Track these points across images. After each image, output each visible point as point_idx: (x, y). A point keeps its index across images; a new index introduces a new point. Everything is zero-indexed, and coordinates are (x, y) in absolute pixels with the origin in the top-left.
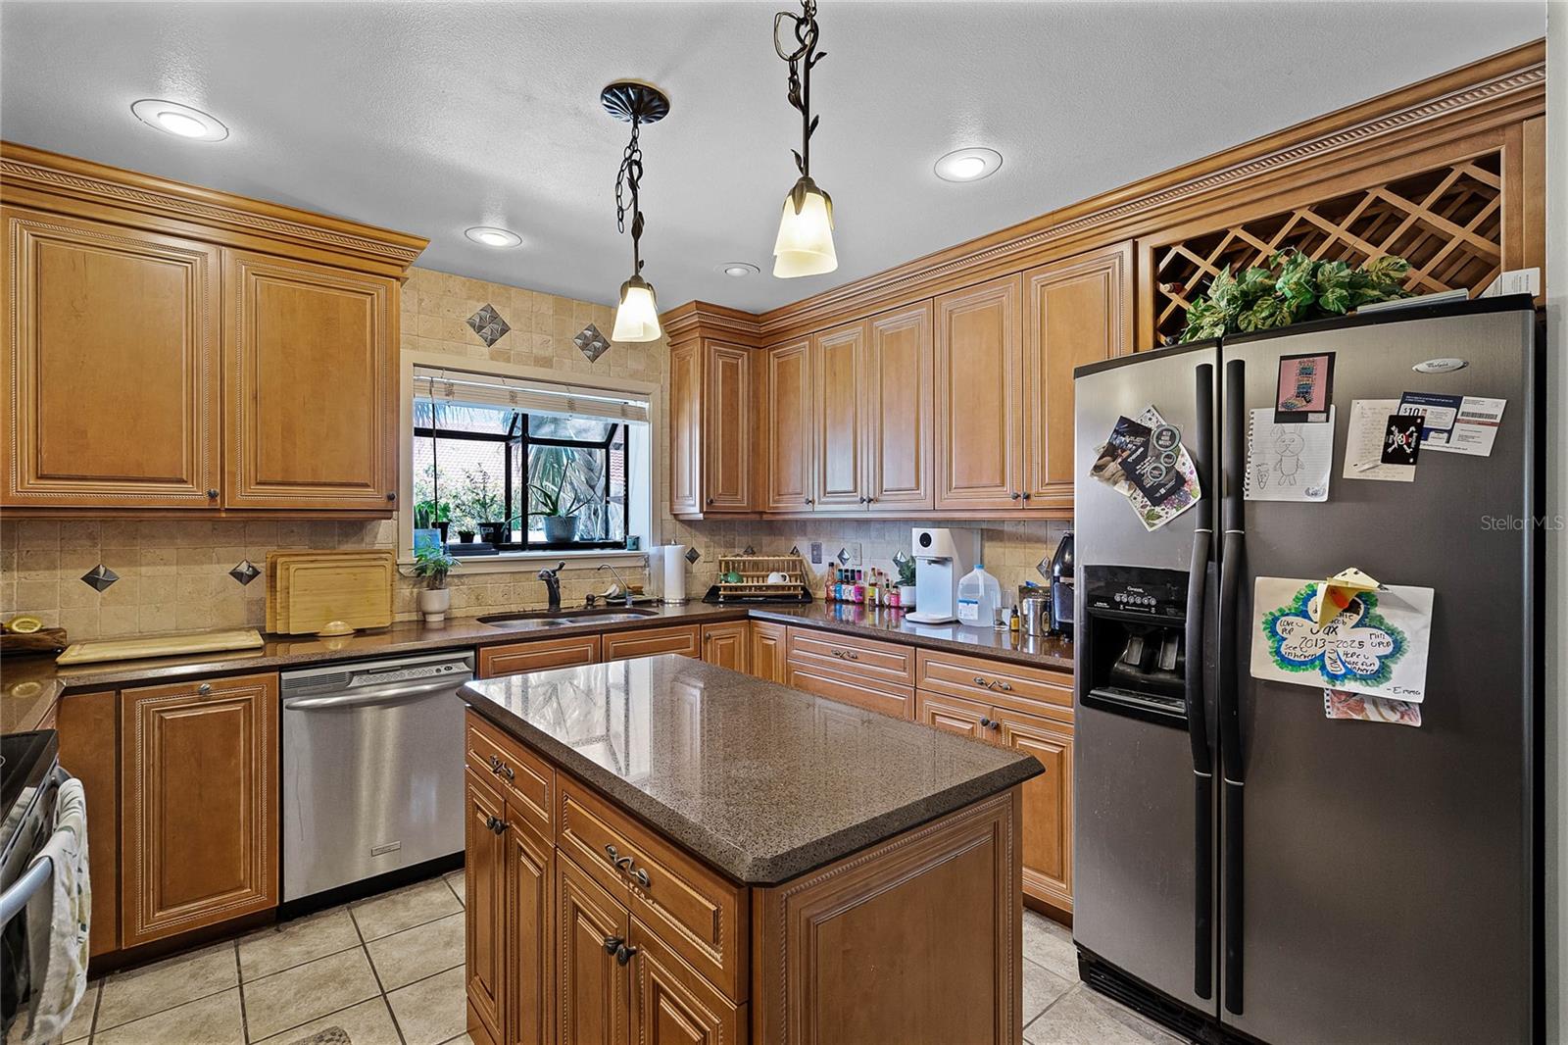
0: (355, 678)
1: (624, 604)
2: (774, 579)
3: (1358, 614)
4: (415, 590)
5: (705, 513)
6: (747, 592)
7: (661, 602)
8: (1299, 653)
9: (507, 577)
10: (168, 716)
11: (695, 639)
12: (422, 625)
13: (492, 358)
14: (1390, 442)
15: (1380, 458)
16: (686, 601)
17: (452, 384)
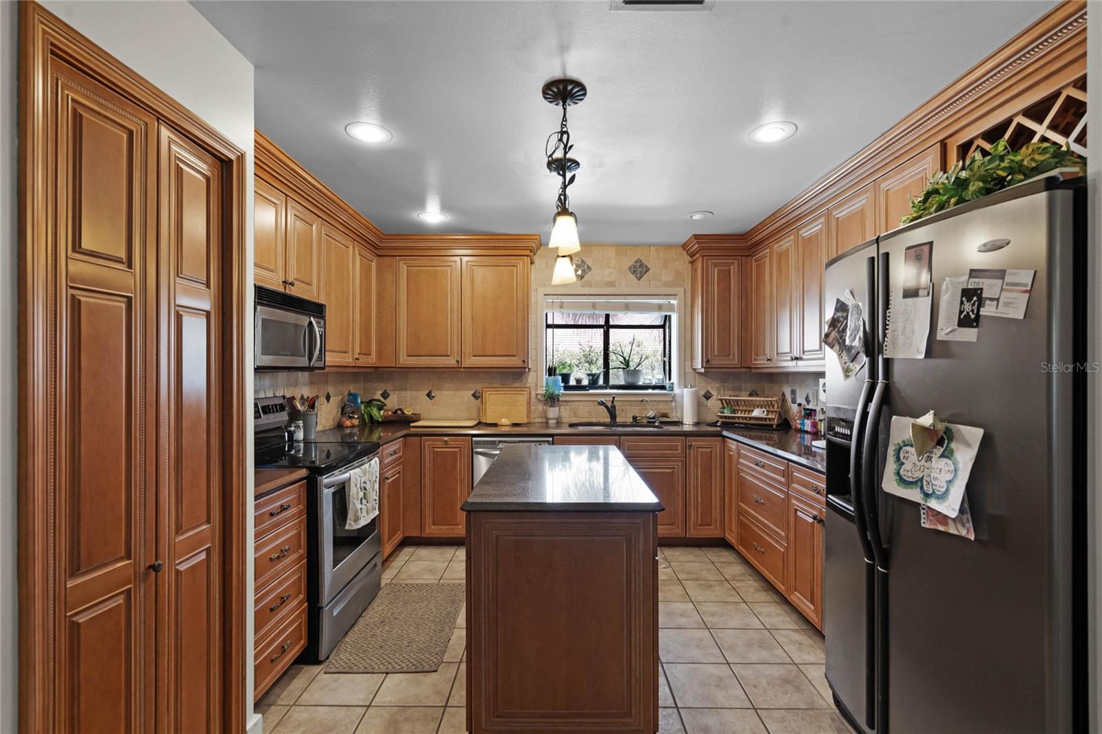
0: (501, 444)
1: (655, 422)
2: (757, 413)
3: (943, 447)
4: (545, 407)
5: (705, 368)
6: (737, 421)
7: (682, 423)
8: (910, 475)
9: (590, 403)
10: (436, 450)
11: (682, 446)
12: (547, 424)
13: (582, 286)
14: (962, 310)
15: (957, 323)
16: (697, 424)
17: (563, 302)
